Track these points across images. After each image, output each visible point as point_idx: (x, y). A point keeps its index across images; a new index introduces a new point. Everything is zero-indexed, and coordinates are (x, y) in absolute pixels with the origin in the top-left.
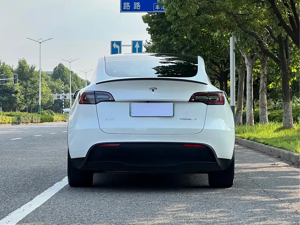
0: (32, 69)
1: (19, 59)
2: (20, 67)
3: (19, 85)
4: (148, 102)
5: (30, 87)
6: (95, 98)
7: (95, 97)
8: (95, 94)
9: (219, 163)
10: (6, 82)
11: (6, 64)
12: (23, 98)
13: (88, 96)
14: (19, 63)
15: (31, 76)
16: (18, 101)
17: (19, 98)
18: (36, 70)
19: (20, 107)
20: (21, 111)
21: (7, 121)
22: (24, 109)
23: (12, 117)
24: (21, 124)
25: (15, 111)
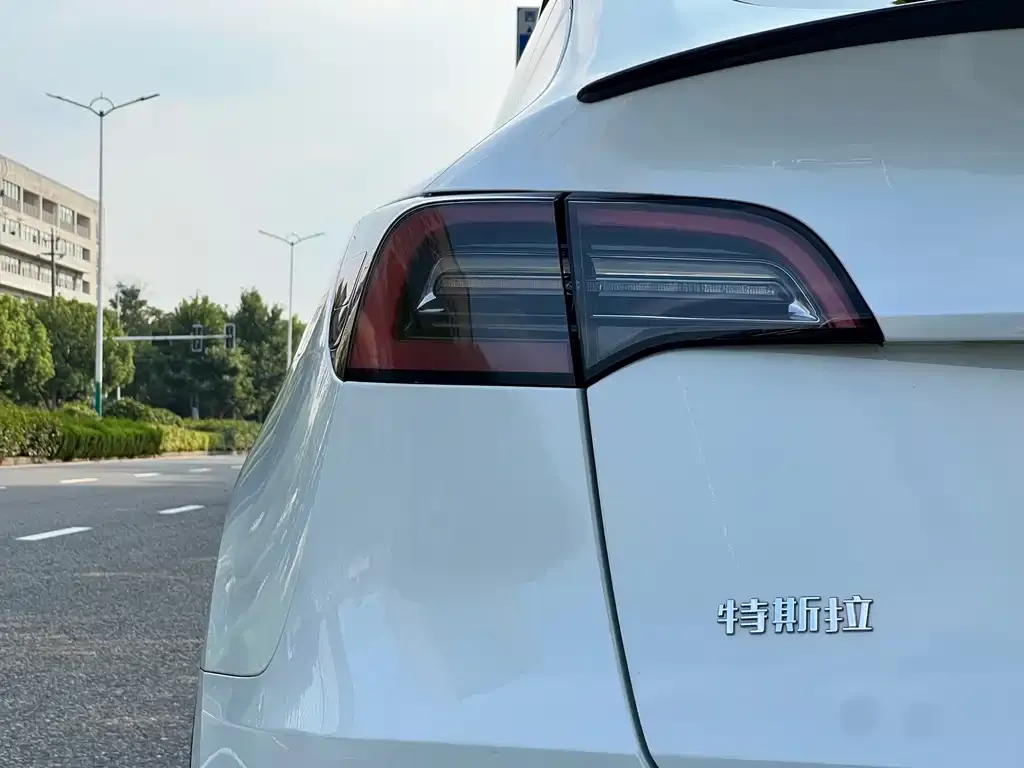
0: (276, 314)
1: (242, 288)
2: (244, 309)
3: (242, 354)
5: (268, 360)
6: (569, 300)
7: (567, 279)
8: (563, 235)
10: (208, 343)
11: (210, 301)
12: (251, 386)
13: (465, 265)
14: (244, 299)
15: (273, 332)
16: (240, 393)
17: (242, 384)
18: (284, 316)
19: (242, 409)
20: (248, 418)
21: (196, 444)
22: (252, 412)
23: (211, 434)
24: (235, 453)
25: (231, 417)
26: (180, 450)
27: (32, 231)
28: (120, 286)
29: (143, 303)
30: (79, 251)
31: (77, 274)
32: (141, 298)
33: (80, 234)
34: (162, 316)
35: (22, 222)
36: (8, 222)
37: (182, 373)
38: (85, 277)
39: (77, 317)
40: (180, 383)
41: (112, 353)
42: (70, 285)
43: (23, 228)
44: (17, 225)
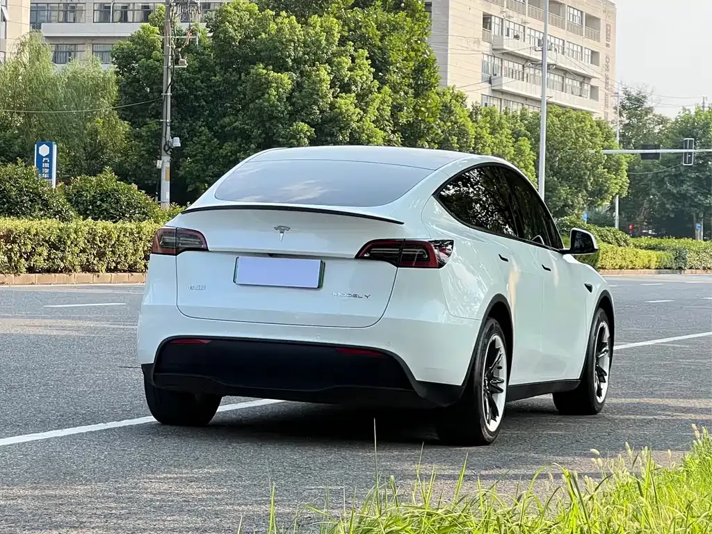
4: (271, 255)
7: (176, 240)
8: (176, 234)
9: (416, 388)
23: (659, 253)
24: (687, 272)
26: (621, 268)
27: (537, 34)
28: (626, 92)
29: (650, 110)
30: (588, 52)
31: (585, 78)
32: (647, 105)
33: (589, 36)
34: (668, 125)
35: (527, 26)
36: (512, 25)
37: (685, 187)
38: (593, 82)
39: (566, 129)
40: (683, 197)
41: (600, 167)
42: (577, 91)
43: (528, 31)
44: (522, 28)
